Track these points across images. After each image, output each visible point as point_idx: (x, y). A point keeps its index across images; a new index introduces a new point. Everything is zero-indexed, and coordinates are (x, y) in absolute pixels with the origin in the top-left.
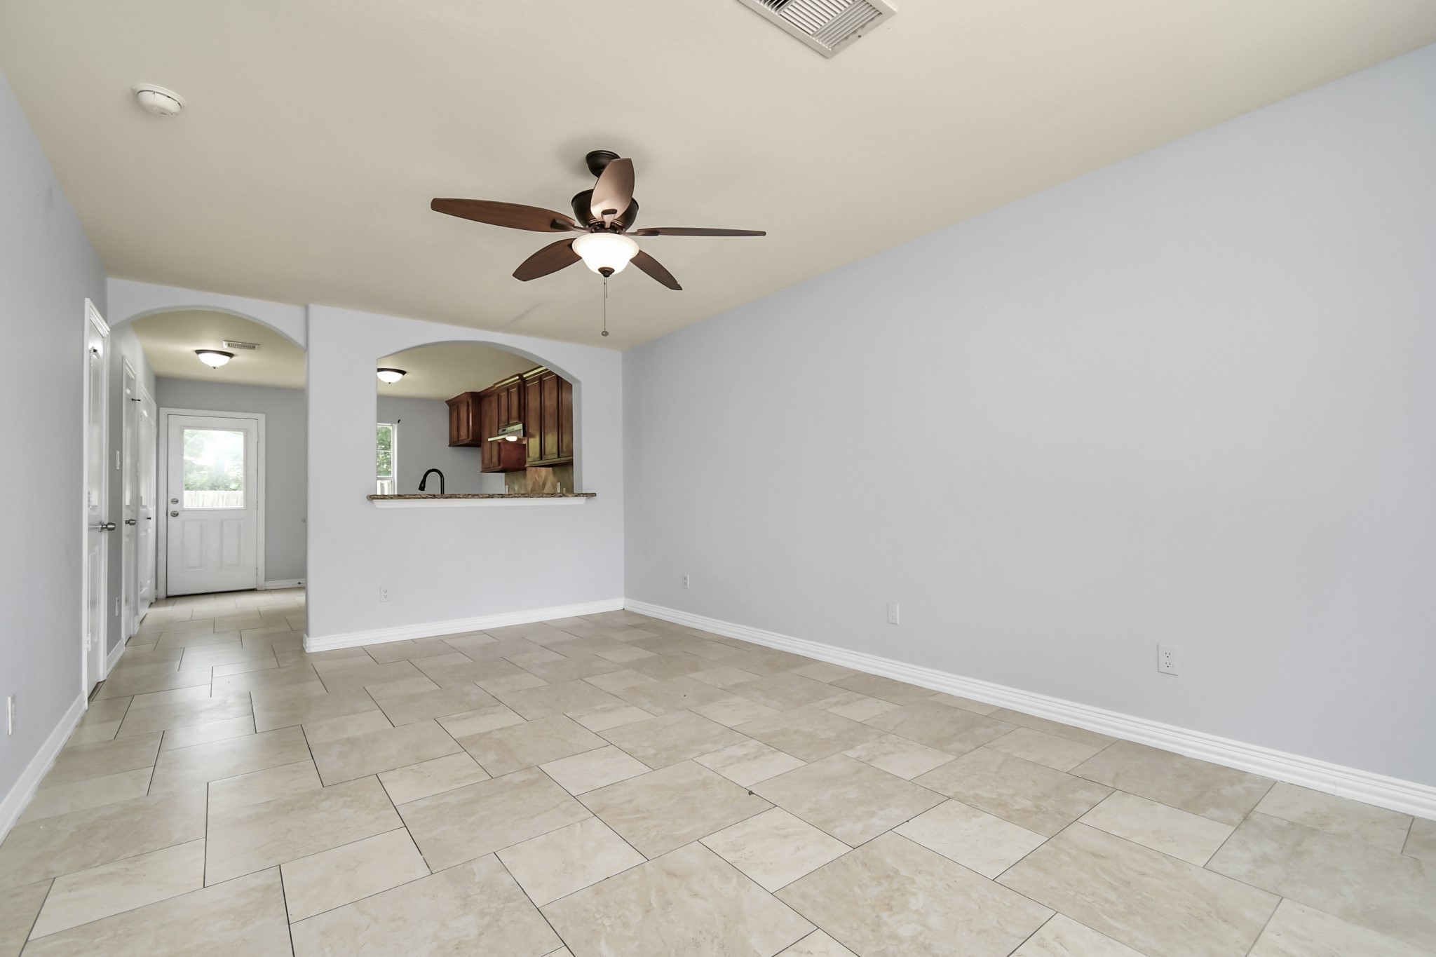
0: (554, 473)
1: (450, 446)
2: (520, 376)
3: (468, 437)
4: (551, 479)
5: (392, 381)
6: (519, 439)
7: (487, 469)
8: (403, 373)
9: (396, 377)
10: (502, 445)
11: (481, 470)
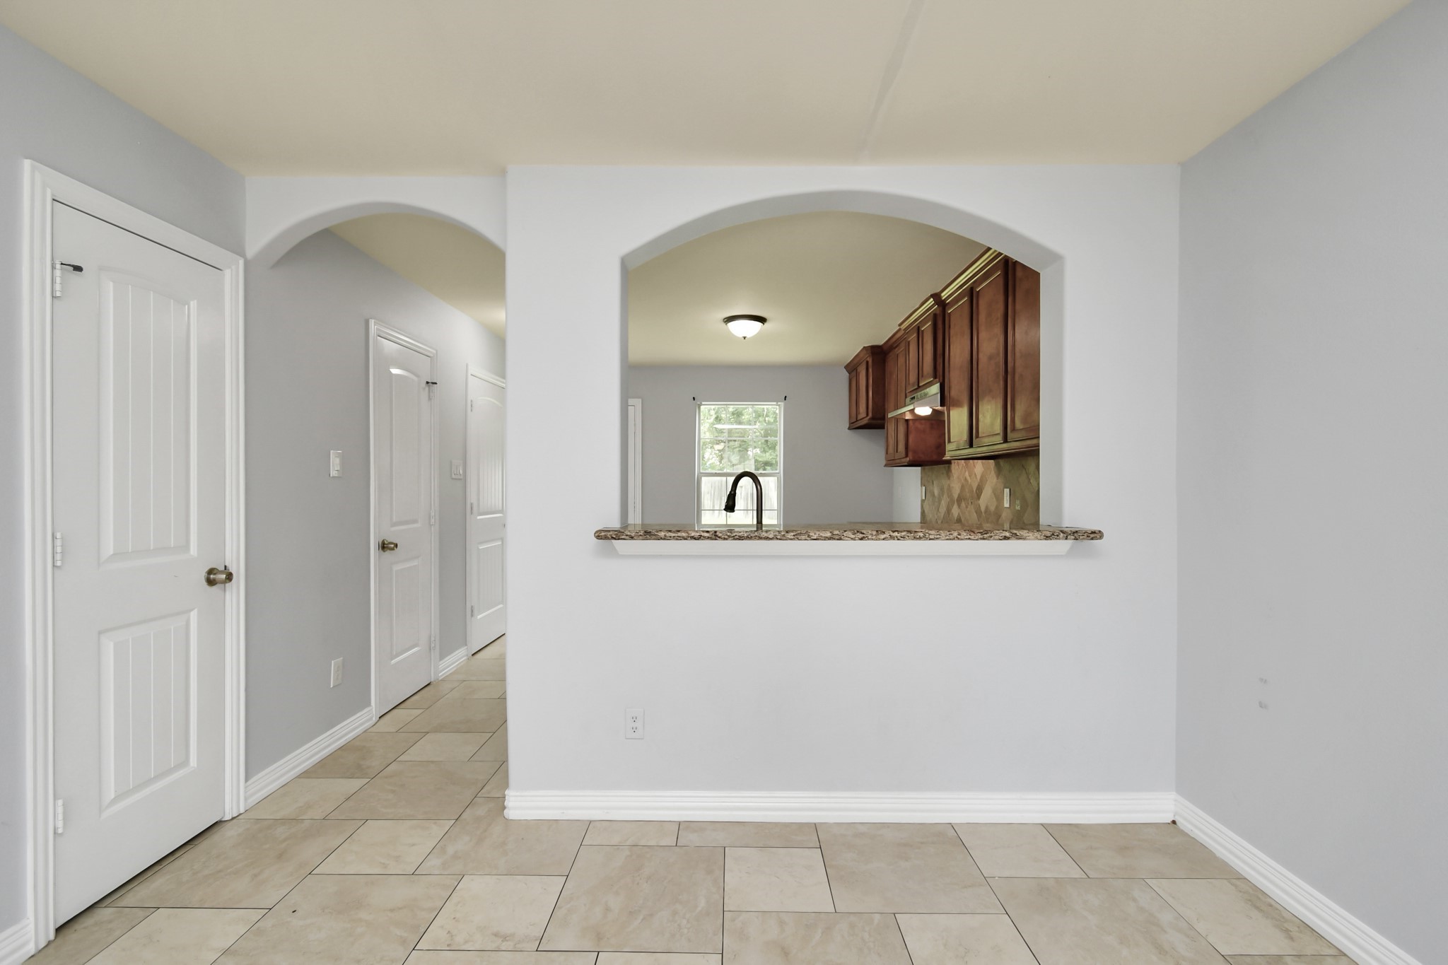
0: (999, 470)
1: (849, 429)
2: (936, 296)
3: (867, 415)
4: (992, 481)
5: (748, 336)
6: (935, 411)
7: (892, 463)
8: (762, 320)
9: (749, 329)
10: (911, 423)
11: (884, 462)
